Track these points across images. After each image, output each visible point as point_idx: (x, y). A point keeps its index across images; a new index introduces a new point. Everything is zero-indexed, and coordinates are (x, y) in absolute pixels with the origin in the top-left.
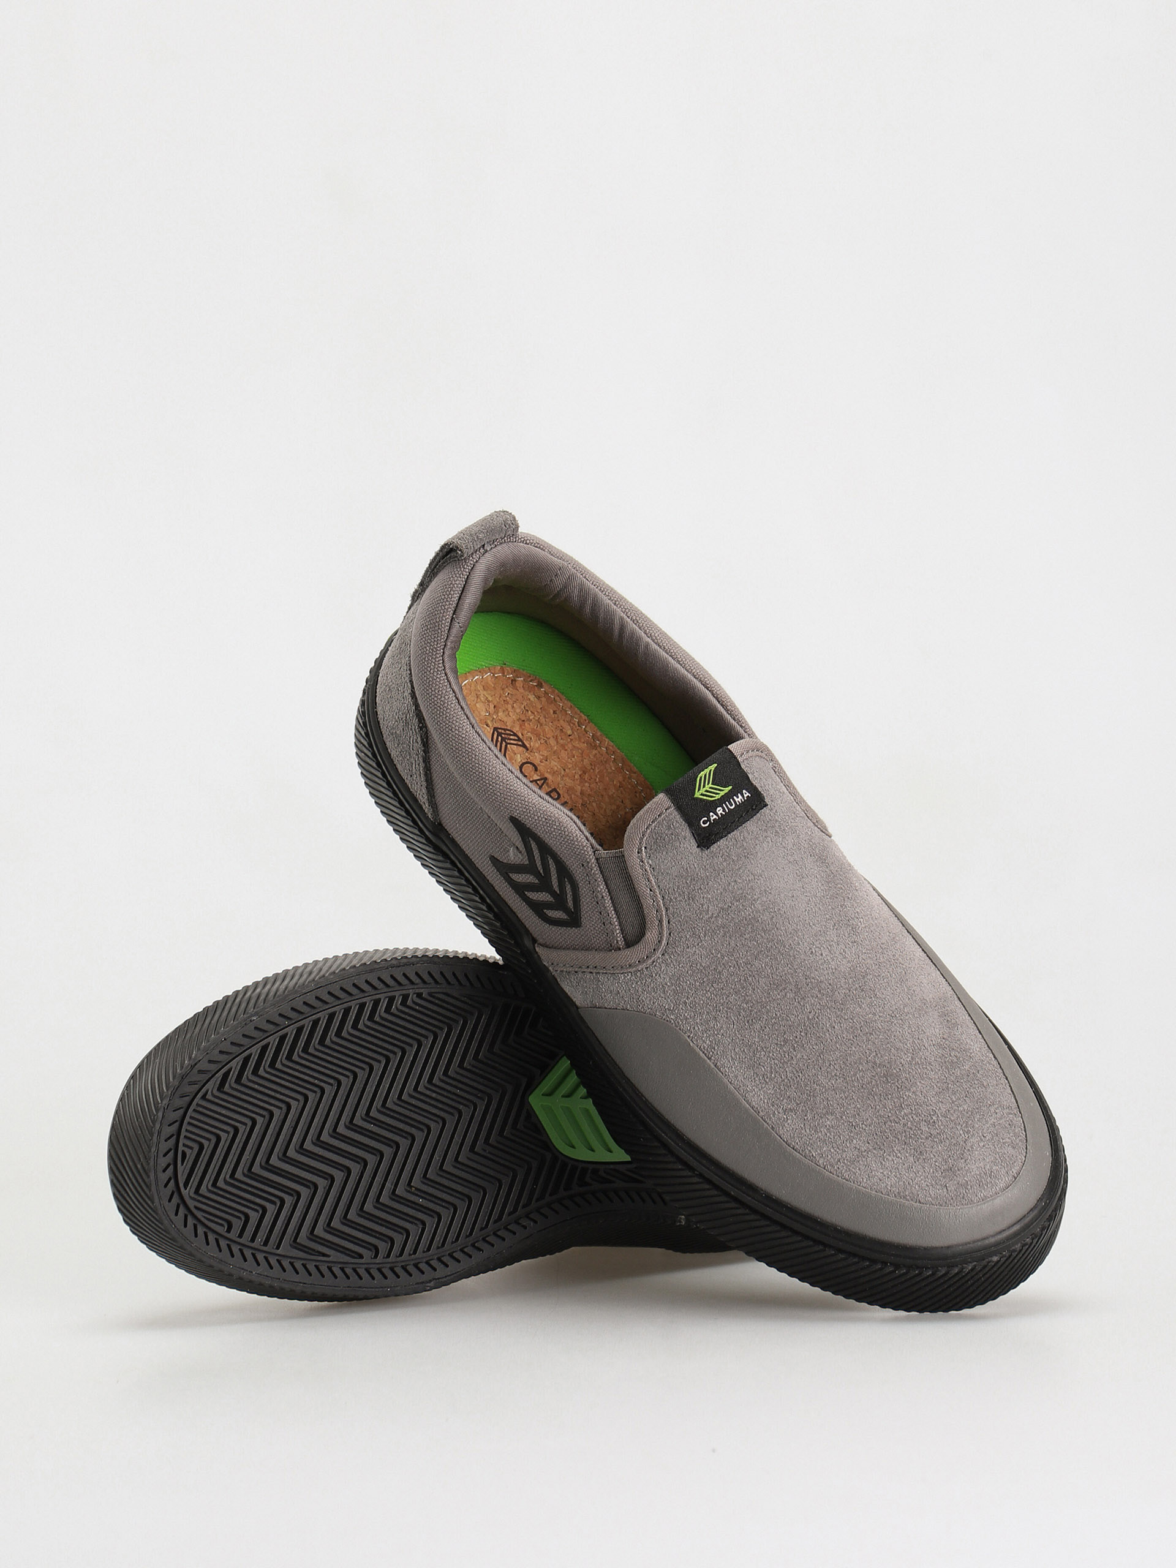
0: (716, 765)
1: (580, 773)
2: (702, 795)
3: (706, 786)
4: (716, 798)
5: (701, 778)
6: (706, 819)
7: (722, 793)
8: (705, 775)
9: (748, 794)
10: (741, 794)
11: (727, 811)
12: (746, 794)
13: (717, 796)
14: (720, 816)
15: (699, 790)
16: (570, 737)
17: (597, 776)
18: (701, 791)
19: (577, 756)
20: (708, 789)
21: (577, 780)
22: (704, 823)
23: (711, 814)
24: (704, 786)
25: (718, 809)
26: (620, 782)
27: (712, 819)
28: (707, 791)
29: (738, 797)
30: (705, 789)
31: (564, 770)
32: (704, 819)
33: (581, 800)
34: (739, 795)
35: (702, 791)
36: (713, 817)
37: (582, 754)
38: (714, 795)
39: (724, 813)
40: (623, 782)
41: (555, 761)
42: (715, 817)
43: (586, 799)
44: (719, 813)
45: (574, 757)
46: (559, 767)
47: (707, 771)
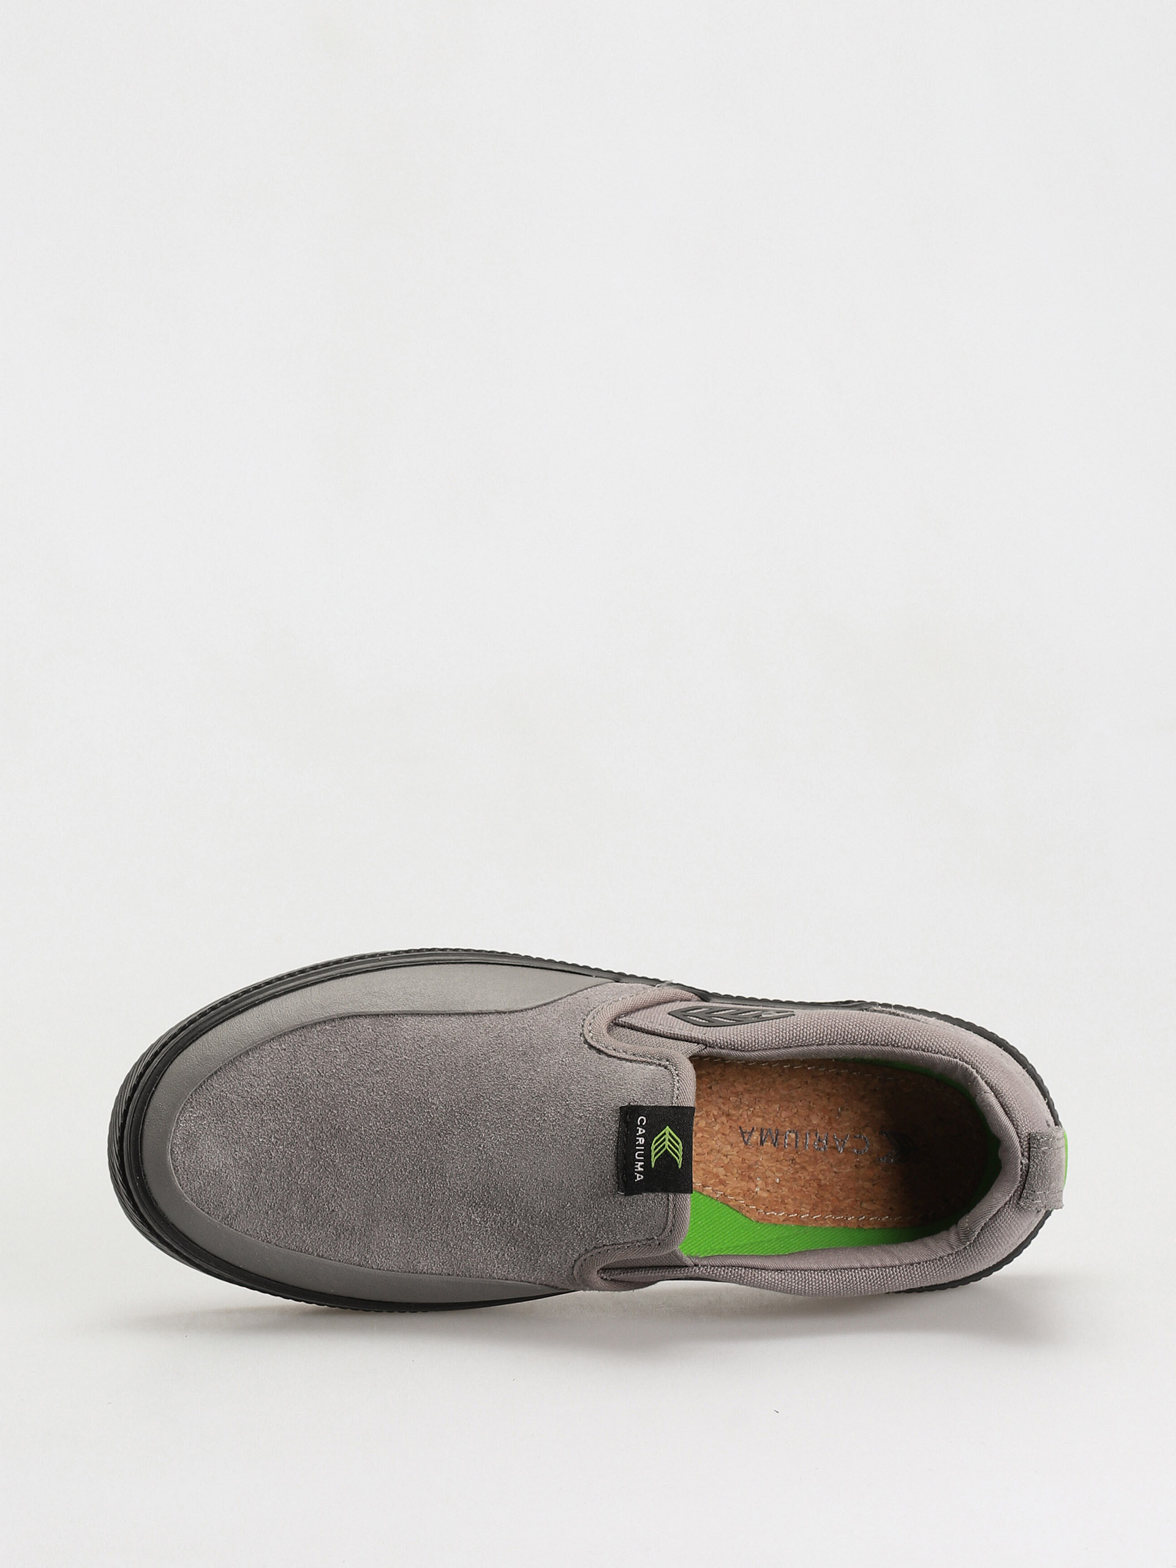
0: (680, 1167)
1: (823, 1181)
2: (665, 1134)
3: (668, 1142)
4: (653, 1144)
5: (678, 1144)
6: (644, 1124)
7: (653, 1154)
8: (678, 1150)
9: (638, 1179)
10: (641, 1171)
11: (637, 1148)
12: (639, 1178)
13: (654, 1147)
14: (637, 1138)
15: (670, 1134)
16: (859, 1202)
17: (808, 1191)
18: (667, 1134)
19: (839, 1193)
20: (665, 1143)
21: (818, 1175)
22: (642, 1121)
23: (644, 1131)
24: (669, 1140)
25: (643, 1141)
26: (786, 1204)
27: (640, 1129)
28: (664, 1140)
29: (641, 1167)
30: (667, 1139)
31: (836, 1172)
32: (645, 1122)
33: (798, 1162)
34: (642, 1169)
35: (667, 1137)
36: (641, 1131)
37: (837, 1198)
38: (657, 1144)
39: (637, 1143)
40: (785, 1206)
41: (849, 1172)
42: (640, 1133)
43: (796, 1166)
44: (640, 1139)
45: (840, 1189)
46: (841, 1170)
47: (680, 1154)
